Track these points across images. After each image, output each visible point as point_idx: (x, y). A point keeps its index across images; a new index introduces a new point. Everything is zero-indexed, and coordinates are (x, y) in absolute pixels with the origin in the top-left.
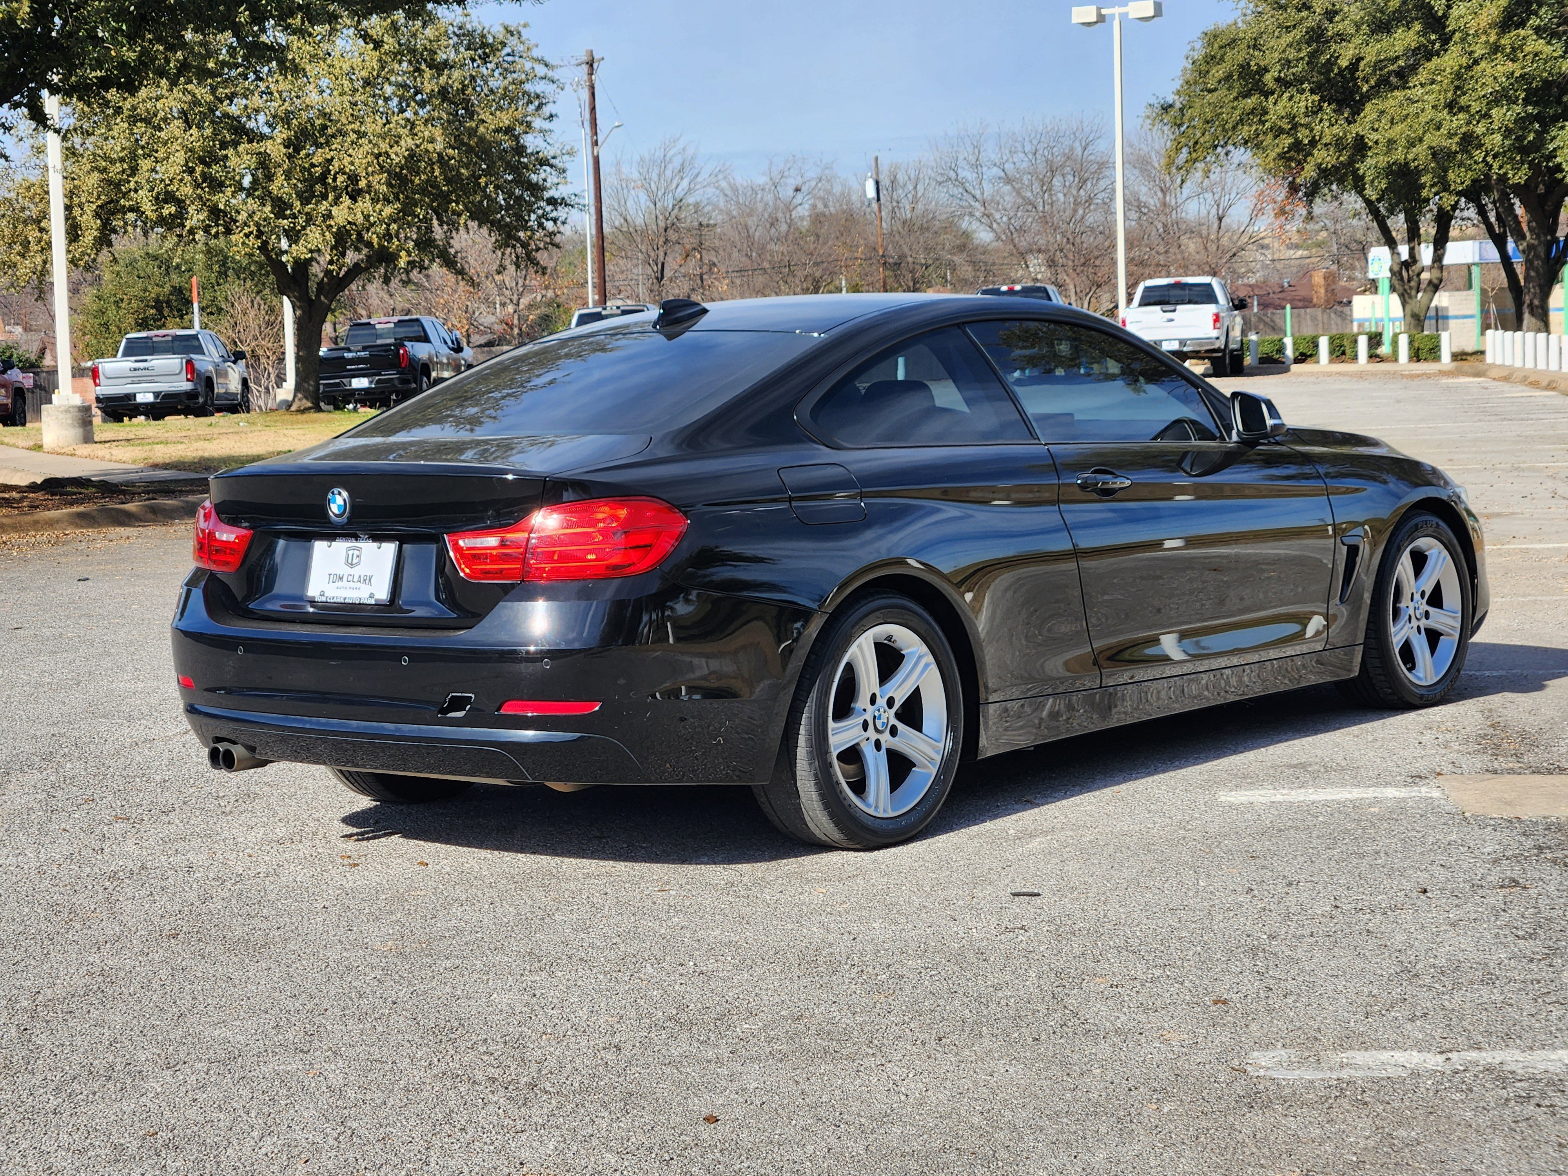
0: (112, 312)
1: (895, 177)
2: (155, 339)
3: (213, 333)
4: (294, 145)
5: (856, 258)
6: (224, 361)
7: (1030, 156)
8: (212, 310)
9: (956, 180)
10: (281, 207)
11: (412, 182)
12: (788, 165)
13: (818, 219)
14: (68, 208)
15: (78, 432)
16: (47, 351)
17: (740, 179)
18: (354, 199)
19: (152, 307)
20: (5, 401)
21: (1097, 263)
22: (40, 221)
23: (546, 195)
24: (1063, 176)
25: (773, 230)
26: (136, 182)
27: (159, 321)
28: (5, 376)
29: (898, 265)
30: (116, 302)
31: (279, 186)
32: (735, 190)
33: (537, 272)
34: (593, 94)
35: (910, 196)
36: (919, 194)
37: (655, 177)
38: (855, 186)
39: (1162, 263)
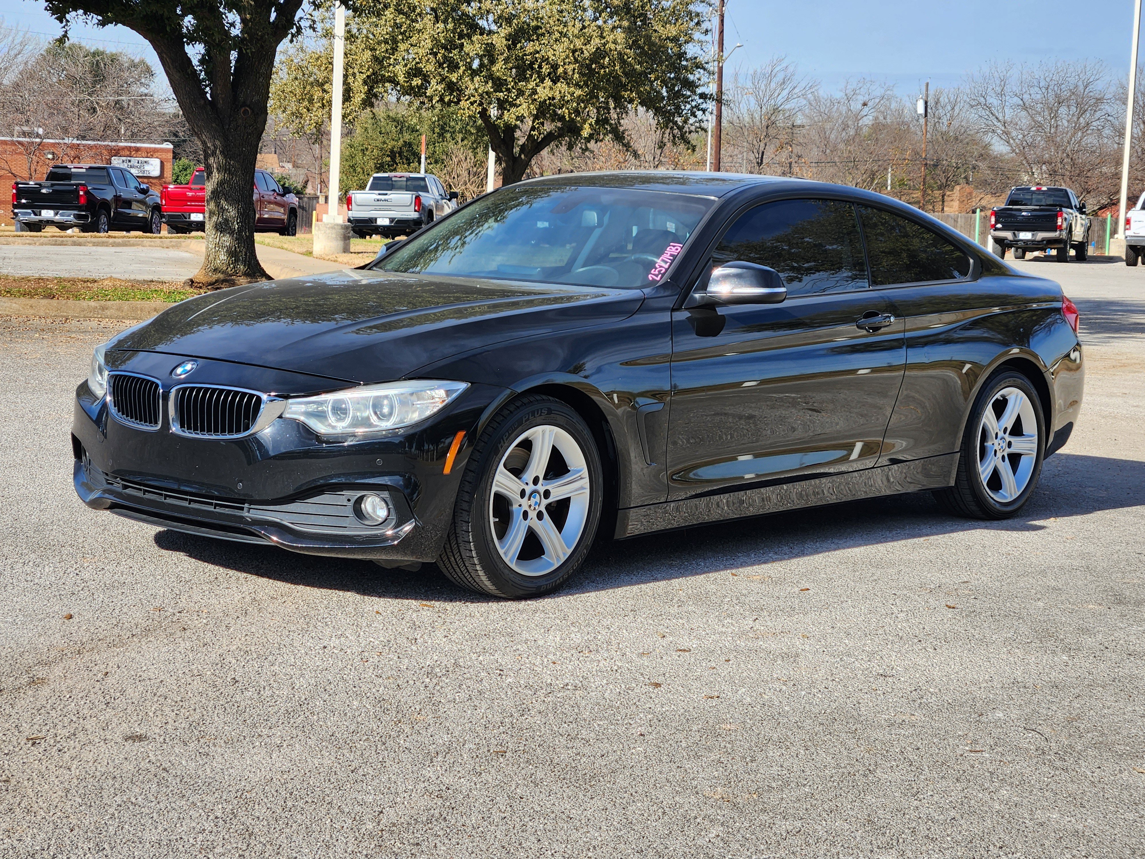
0: (359, 158)
1: (938, 99)
2: (394, 179)
3: (436, 177)
4: (514, 39)
5: (905, 159)
6: (442, 199)
7: (1044, 90)
8: (435, 160)
9: (985, 105)
10: (499, 84)
11: (598, 73)
12: (860, 85)
13: (877, 127)
14: (346, 76)
15: (340, 244)
16: (310, 183)
17: (823, 93)
18: (555, 82)
19: (388, 156)
20: (283, 217)
21: (1089, 174)
22: (323, 84)
23: (699, 91)
24: (1068, 106)
25: (844, 134)
26: (395, 60)
27: (392, 166)
28: (284, 198)
29: (935, 166)
30: (363, 150)
31: (498, 68)
32: (817, 100)
33: (688, 149)
34: (722, 21)
35: (948, 115)
36: (956, 114)
37: (763, 87)
38: (908, 105)
39: (1139, 178)
